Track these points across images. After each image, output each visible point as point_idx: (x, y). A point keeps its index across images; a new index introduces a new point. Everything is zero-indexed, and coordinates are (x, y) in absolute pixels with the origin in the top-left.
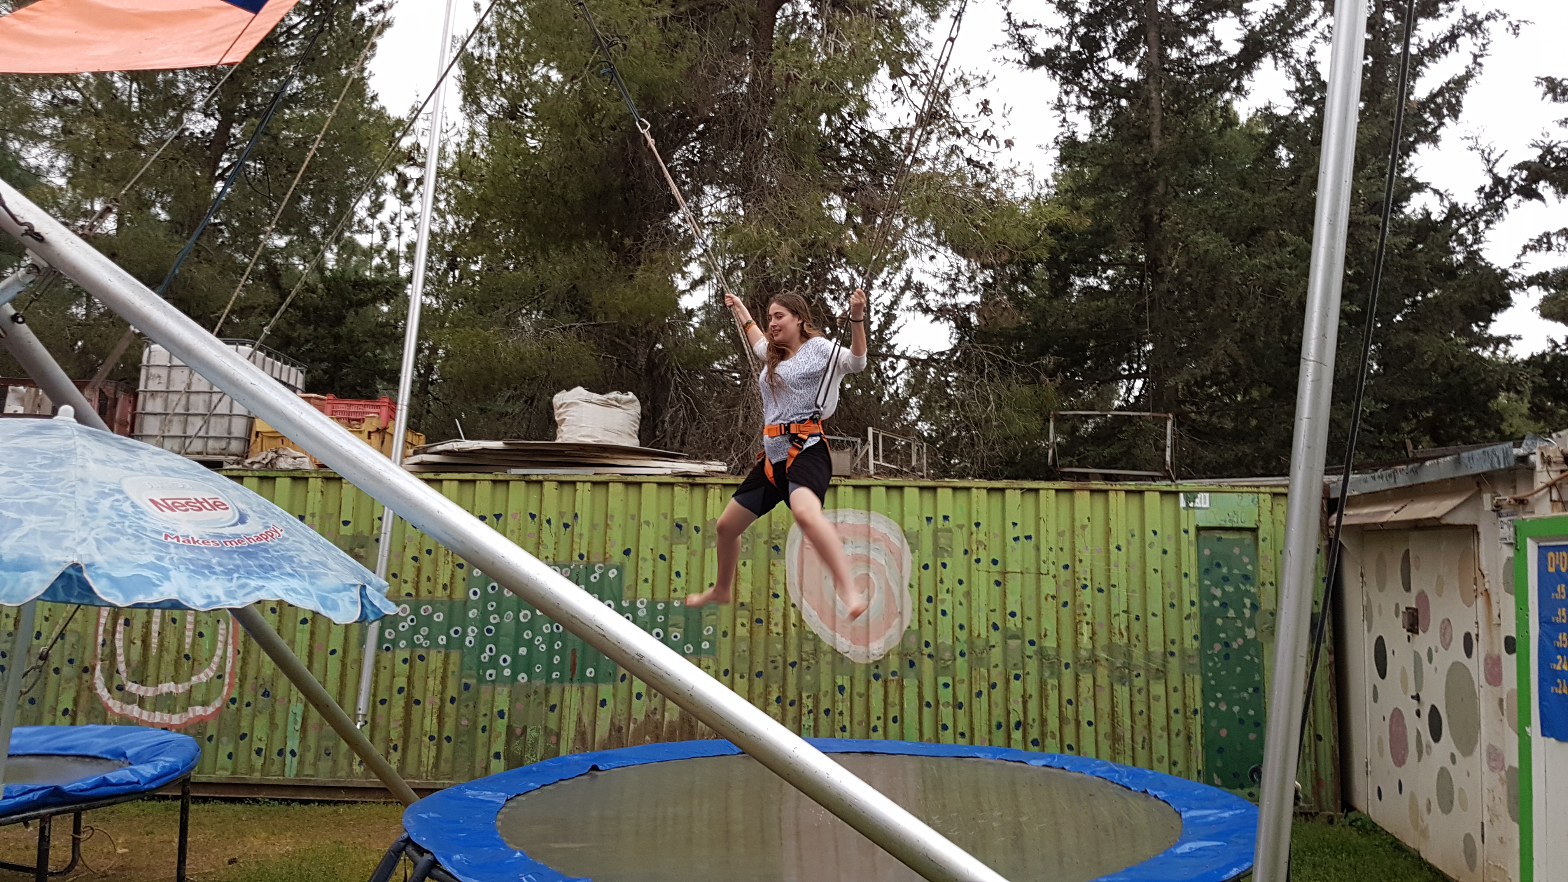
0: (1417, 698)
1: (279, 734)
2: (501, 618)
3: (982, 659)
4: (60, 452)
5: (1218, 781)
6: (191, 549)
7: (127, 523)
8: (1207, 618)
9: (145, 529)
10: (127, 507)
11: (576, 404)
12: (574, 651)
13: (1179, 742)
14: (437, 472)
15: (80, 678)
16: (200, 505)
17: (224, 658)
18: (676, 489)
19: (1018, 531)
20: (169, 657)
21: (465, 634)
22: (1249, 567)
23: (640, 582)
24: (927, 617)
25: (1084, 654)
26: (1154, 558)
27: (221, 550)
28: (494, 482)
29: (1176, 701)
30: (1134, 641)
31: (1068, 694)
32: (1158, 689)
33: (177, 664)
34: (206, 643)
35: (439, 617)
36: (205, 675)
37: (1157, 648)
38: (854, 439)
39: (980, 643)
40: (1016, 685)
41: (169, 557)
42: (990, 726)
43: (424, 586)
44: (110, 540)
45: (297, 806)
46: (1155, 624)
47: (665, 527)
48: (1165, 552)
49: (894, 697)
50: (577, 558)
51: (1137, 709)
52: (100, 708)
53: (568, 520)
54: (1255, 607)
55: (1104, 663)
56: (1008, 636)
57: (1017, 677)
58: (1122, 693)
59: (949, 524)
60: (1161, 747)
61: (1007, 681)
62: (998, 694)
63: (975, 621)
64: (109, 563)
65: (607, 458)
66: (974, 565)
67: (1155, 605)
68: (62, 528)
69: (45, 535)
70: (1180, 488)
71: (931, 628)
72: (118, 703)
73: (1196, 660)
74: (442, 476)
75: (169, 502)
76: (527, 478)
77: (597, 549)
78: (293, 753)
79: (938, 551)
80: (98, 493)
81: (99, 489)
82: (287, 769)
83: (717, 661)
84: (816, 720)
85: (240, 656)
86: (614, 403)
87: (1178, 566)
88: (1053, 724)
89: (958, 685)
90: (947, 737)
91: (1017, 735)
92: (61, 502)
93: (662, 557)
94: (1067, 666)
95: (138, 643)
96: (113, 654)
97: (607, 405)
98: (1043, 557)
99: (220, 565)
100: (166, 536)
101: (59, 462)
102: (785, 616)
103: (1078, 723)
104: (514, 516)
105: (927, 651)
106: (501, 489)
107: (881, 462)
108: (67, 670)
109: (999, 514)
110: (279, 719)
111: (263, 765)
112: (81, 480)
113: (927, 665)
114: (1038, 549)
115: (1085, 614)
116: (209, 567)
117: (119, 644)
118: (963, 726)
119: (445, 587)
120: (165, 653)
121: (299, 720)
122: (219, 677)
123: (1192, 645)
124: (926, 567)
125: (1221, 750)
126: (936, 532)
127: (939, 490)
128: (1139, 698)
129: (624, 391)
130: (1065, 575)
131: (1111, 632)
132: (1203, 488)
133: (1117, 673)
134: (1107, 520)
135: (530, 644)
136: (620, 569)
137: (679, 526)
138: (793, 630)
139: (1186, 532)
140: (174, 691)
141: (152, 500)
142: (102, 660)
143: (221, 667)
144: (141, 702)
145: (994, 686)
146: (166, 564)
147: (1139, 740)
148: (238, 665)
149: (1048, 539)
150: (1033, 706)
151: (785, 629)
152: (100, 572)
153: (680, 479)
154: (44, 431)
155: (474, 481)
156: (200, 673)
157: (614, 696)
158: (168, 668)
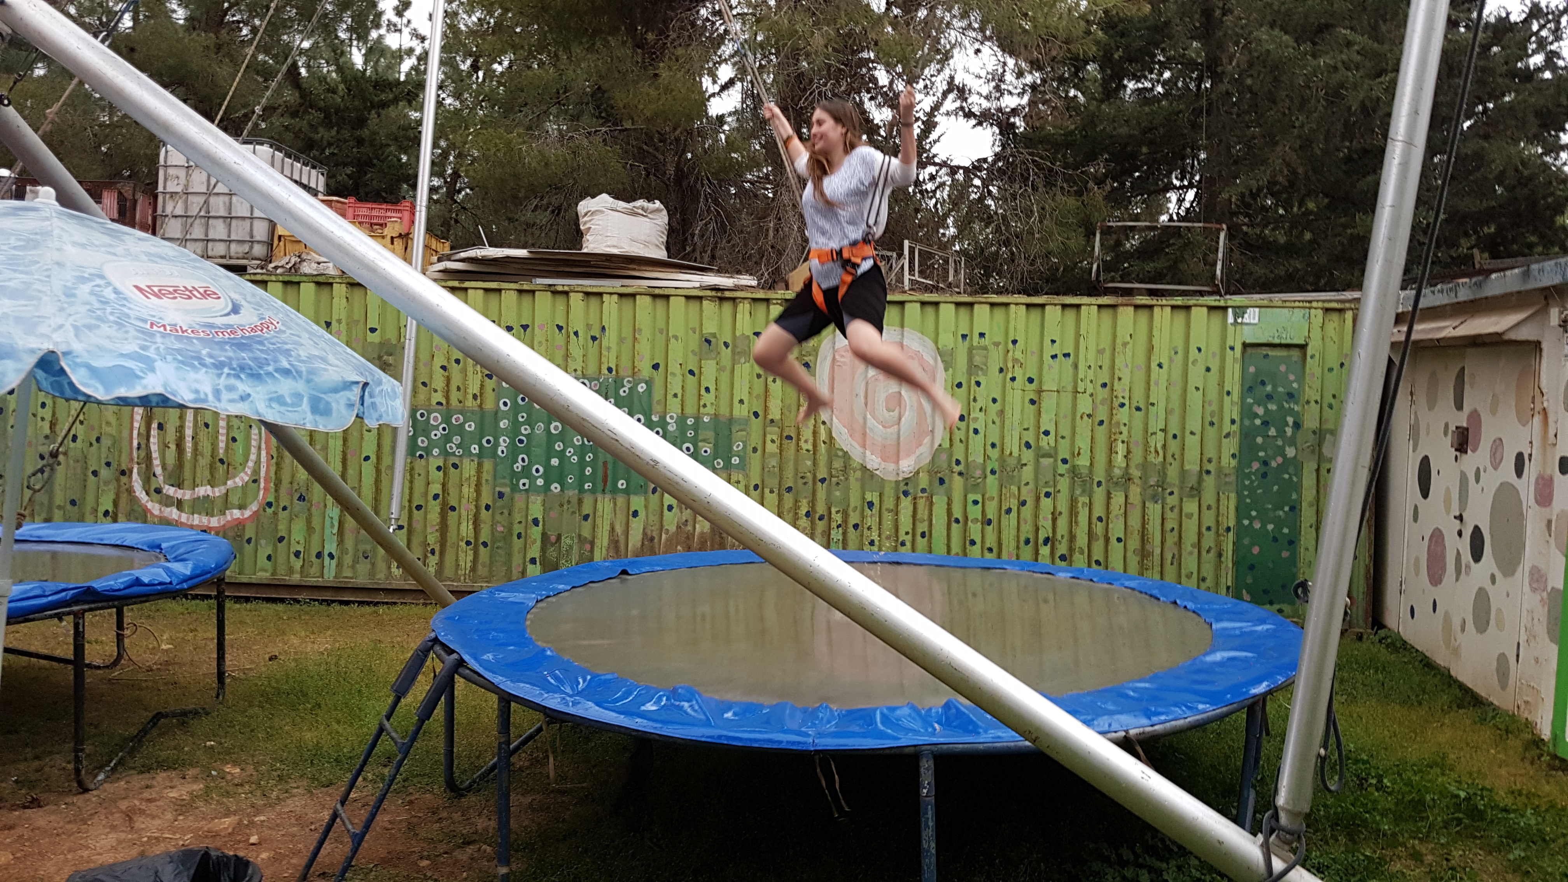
0: (1460, 518)
1: (316, 538)
2: (533, 429)
3: (1013, 477)
4: (36, 234)
5: (1246, 597)
6: (178, 338)
7: (109, 310)
8: (1247, 436)
9: (128, 316)
10: (109, 293)
11: (602, 212)
12: (605, 463)
13: (1209, 559)
14: (462, 281)
15: (118, 480)
16: (189, 294)
17: (258, 462)
18: (705, 303)
19: (1056, 349)
20: (204, 462)
21: (497, 445)
22: (1295, 385)
23: (670, 396)
24: (959, 435)
25: (1117, 472)
26: (1196, 376)
27: (212, 341)
28: (520, 291)
29: (1209, 519)
30: (1169, 459)
31: (1098, 511)
32: (1191, 507)
33: (212, 468)
34: (239, 447)
35: (470, 427)
36: (241, 479)
37: (1193, 466)
38: (889, 254)
39: (1012, 462)
40: (1046, 504)
41: (154, 346)
42: (1018, 541)
43: (454, 396)
44: (90, 327)
45: (337, 607)
46: (1193, 442)
47: (694, 342)
48: (1208, 369)
49: (923, 513)
50: (606, 372)
51: (1169, 526)
52: (140, 510)
53: (596, 332)
54: (1297, 425)
55: (1137, 481)
56: (1040, 454)
57: (1047, 495)
58: (1154, 510)
59: (985, 342)
60: (1190, 563)
61: (1038, 499)
62: (1027, 512)
63: (1007, 440)
64: (88, 351)
65: (634, 269)
66: (1009, 383)
67: (1194, 423)
68: (37, 314)
69: (18, 320)
70: (1230, 303)
71: (962, 446)
72: (157, 506)
73: (1233, 478)
74: (467, 284)
75: (156, 289)
76: (552, 289)
77: (625, 363)
78: (331, 556)
79: (972, 368)
80: (77, 278)
81: (78, 274)
82: (326, 570)
83: (747, 476)
84: (845, 534)
85: (274, 460)
86: (640, 211)
87: (1221, 384)
88: (1082, 540)
89: (987, 503)
90: (975, 552)
91: (1045, 551)
92: (35, 287)
93: (691, 372)
94: (1099, 484)
95: (173, 447)
96: (149, 457)
97: (633, 213)
98: (1081, 375)
99: (211, 356)
100: (152, 325)
101: (36, 245)
102: (815, 433)
103: (1107, 540)
104: (541, 327)
105: (957, 469)
106: (527, 299)
107: (916, 277)
108: (104, 473)
109: (1038, 331)
110: (316, 523)
111: (302, 566)
112: (58, 263)
113: (958, 483)
114: (1076, 366)
115: (1121, 433)
116: (199, 359)
117: (154, 447)
118: (991, 540)
119: (475, 397)
120: (199, 458)
121: (336, 524)
122: (255, 481)
123: (1228, 463)
124: (959, 385)
125: (1252, 567)
126: (971, 349)
127: (976, 306)
128: (1171, 516)
129: (650, 199)
130: (1102, 394)
131: (1146, 451)
132: (1253, 303)
133: (1150, 491)
134: (1150, 336)
135: (561, 455)
136: (649, 383)
137: (708, 341)
138: (823, 448)
139: (1232, 348)
140: (211, 494)
141: (136, 287)
142: (138, 464)
143: (256, 471)
144: (180, 505)
145: (1024, 503)
146: (151, 353)
147: (1168, 556)
148: (273, 469)
149: (1088, 356)
150: (1063, 523)
151: (815, 445)
152: (78, 360)
153: (709, 293)
154: (20, 213)
155: (499, 291)
156: (234, 477)
157: (646, 507)
158: (203, 472)
